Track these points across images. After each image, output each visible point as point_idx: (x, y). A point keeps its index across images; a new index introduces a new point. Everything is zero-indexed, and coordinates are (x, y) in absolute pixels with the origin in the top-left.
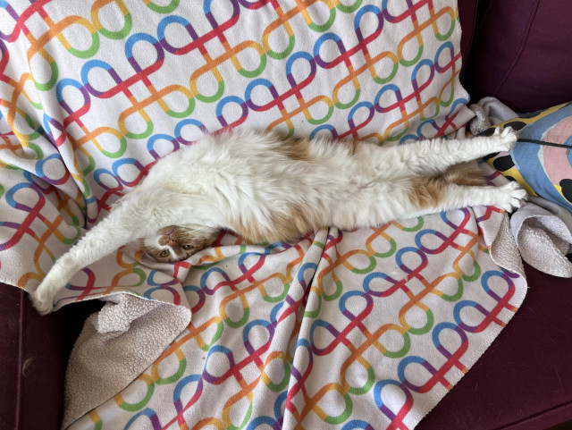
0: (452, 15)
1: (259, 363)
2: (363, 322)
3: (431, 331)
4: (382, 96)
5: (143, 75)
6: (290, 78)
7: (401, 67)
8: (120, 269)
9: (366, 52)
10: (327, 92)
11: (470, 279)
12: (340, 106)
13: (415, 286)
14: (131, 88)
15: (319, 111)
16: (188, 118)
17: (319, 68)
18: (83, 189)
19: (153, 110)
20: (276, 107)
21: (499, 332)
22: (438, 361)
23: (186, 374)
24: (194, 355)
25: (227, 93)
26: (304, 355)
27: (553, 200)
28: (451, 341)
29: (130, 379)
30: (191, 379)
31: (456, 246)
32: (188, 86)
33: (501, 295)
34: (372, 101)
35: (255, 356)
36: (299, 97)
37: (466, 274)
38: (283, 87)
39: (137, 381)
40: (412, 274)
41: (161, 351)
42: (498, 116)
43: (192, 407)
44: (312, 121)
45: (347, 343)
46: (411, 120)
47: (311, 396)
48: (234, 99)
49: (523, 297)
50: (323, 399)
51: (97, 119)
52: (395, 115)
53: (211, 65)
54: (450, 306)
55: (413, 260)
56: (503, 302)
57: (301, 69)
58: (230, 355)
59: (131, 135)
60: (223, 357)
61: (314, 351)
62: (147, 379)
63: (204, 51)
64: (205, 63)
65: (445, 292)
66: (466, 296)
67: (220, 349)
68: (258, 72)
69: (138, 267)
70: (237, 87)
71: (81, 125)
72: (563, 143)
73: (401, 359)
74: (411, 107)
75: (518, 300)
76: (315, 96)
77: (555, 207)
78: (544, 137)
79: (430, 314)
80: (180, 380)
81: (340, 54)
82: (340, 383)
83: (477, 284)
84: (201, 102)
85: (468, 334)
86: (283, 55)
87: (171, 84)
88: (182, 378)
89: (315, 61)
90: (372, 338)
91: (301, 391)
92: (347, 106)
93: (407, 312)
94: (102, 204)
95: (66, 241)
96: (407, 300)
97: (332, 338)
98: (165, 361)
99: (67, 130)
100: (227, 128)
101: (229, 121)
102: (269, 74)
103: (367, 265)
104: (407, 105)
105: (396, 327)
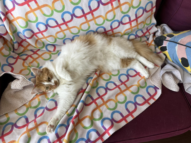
2: (103, 97)
3: (125, 103)
4: (124, 18)
6: (90, 7)
7: (132, 9)
8: (23, 68)
9: (119, 1)
10: (103, 14)
11: (142, 87)
12: (108, 20)
13: (123, 87)
14: (30, 4)
15: (100, 21)
16: (51, 17)
17: (101, 5)
18: (12, 38)
19: (38, 12)
20: (84, 17)
21: (148, 107)
22: (125, 113)
23: (40, 106)
24: (43, 100)
25: (65, 10)
26: (81, 106)
28: (131, 107)
29: (21, 105)
30: (41, 108)
31: (140, 76)
32: (51, 5)
33: (152, 94)
34: (120, 20)
36: (93, 15)
37: (141, 85)
38: (87, 10)
39: (23, 106)
40: (123, 83)
41: (32, 97)
43: (40, 117)
44: (97, 24)
45: (96, 103)
46: (133, 29)
47: (80, 119)
48: (68, 12)
49: (160, 95)
50: (84, 120)
51: (17, 13)
52: (128, 26)
54: (134, 96)
55: (124, 78)
56: (152, 97)
57: (94, 5)
58: (56, 103)
59: (30, 21)
60: (53, 103)
61: (86, 104)
62: (27, 106)
65: (132, 91)
66: (140, 93)
67: (53, 100)
68: (78, 3)
69: (29, 68)
70: (70, 8)
71: (12, 15)
72: (185, 45)
73: (113, 111)
75: (157, 97)
76: (99, 15)
77: (178, 66)
78: (179, 41)
79: (126, 98)
80: (37, 108)
82: (90, 116)
83: (144, 90)
84: (56, 12)
85: (137, 106)
87: (45, 4)
88: (38, 107)
89: (100, 2)
90: (105, 103)
91: (77, 118)
92: (110, 21)
93: (118, 96)
94: (20, 44)
95: (4, 56)
96: (119, 91)
97: (91, 101)
98: (34, 101)
99: (7, 16)
100: (65, 23)
101: (66, 21)
102: (82, 5)
103: (108, 78)
104: (132, 23)
105: (114, 100)
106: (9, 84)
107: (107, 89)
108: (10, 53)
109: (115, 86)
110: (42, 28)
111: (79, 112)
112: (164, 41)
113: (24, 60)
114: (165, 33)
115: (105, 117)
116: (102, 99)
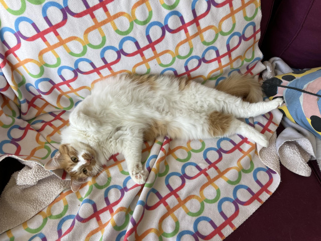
0: (256, 5)
1: (112, 212)
2: (178, 193)
3: (218, 202)
4: (207, 53)
5: (54, 28)
6: (148, 37)
7: (220, 36)
8: (37, 145)
9: (198, 25)
10: (171, 48)
11: (246, 171)
12: (180, 57)
13: (212, 172)
14: (46, 36)
15: (166, 59)
16: (83, 57)
17: (167, 33)
18: (18, 95)
19: (60, 50)
20: (139, 55)
21: (258, 207)
22: (219, 221)
23: (67, 214)
24: (73, 203)
25: (107, 44)
26: (140, 210)
27: (305, 127)
28: (229, 209)
29: (33, 214)
30: (70, 217)
31: (241, 150)
32: (82, 38)
33: (264, 183)
35: (110, 207)
36: (154, 49)
37: (244, 168)
38: (143, 43)
40: (212, 165)
41: (54, 198)
42: (280, 70)
43: (67, 235)
44: (161, 65)
45: (166, 204)
46: (224, 69)
47: (139, 235)
48: (112, 48)
49: (278, 184)
50: (146, 237)
51: (25, 53)
52: (214, 66)
53: (98, 25)
54: (232, 188)
55: (213, 156)
56: (264, 188)
57: (156, 33)
58: (94, 206)
59: (47, 65)
60: (90, 206)
61: (147, 207)
62: (43, 215)
63: (93, 17)
64: (94, 24)
65: (229, 179)
66: (242, 182)
67: (89, 201)
68: (128, 32)
69: (48, 145)
70: (114, 40)
71: (16, 56)
72: (316, 93)
73: (197, 218)
74: (225, 61)
75: (273, 188)
76: (164, 50)
77: (305, 131)
78: (305, 87)
79: (218, 191)
80: (63, 217)
81: (181, 25)
82: (157, 229)
83: (250, 176)
84: (91, 49)
85: (240, 206)
86: (144, 23)
87: (71, 36)
88: (64, 216)
89: (165, 28)
90: (182, 203)
91: (134, 233)
92: (184, 58)
93: (205, 189)
94: (31, 104)
95: (4, 126)
96: (206, 181)
97: (158, 200)
98: (56, 204)
99: (7, 58)
100: (107, 65)
101: (109, 61)
102: (135, 34)
103: (185, 157)
104: (222, 60)
105: (197, 197)
106: (14, 175)
107: (184, 177)
108: (14, 121)
109: (198, 172)
110: (69, 75)
111: (137, 222)
112: (279, 88)
113: (39, 131)
114: (279, 73)
115: (183, 230)
116: (177, 196)
